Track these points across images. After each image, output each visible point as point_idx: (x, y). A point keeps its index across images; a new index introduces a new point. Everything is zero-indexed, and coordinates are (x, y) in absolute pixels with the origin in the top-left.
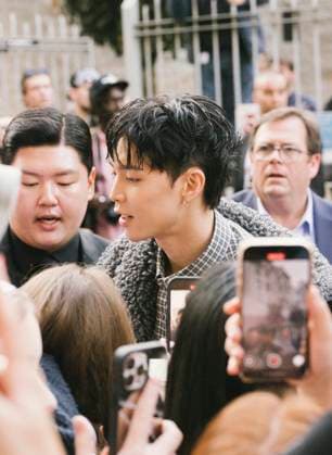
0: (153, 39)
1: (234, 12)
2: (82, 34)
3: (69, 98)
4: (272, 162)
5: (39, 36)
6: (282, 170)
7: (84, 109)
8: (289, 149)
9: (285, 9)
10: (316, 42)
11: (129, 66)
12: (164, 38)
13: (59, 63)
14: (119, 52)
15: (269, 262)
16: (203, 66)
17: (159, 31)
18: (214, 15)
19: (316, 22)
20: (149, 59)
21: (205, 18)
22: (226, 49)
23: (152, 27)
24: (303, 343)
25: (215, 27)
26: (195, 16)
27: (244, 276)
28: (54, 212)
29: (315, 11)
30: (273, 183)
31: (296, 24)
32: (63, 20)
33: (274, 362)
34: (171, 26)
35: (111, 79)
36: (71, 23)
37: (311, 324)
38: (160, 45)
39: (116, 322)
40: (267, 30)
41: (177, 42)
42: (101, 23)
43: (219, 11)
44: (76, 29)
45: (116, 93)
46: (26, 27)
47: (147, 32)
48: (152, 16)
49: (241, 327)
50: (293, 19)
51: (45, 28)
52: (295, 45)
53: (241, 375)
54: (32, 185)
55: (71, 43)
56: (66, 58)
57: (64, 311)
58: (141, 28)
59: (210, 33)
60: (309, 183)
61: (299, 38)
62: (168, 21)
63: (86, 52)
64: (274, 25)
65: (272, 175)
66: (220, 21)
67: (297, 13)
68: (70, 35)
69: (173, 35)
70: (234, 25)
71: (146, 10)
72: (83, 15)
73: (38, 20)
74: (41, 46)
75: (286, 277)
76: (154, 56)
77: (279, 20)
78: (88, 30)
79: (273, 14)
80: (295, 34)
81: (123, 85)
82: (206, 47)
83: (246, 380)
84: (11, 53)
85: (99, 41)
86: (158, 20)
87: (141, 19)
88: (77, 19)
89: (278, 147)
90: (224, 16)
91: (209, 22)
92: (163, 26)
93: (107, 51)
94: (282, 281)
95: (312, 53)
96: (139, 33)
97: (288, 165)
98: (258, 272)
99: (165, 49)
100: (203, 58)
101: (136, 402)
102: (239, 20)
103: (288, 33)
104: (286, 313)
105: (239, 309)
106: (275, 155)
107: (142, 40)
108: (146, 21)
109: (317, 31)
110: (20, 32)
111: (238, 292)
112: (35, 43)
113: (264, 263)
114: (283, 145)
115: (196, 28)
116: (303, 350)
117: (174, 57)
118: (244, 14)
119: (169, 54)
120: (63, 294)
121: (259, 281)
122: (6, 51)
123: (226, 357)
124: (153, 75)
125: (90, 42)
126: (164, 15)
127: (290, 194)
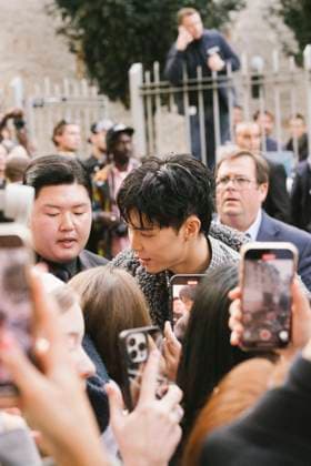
0: (153, 97)
1: (214, 76)
2: (99, 93)
3: (90, 141)
4: (228, 190)
5: (67, 95)
6: (236, 195)
7: (102, 151)
8: (242, 180)
9: (254, 74)
10: (277, 99)
11: (136, 117)
12: (162, 96)
13: (82, 115)
14: (127, 106)
15: (264, 261)
16: (191, 117)
17: (158, 91)
18: (200, 78)
19: (277, 83)
20: (150, 112)
21: (193, 80)
22: (208, 104)
23: (153, 88)
24: (288, 320)
25: (200, 87)
26: (185, 79)
27: (244, 272)
28: (72, 235)
29: (276, 75)
30: (230, 205)
31: (262, 85)
32: (85, 83)
33: (265, 335)
34: (167, 87)
35: (121, 127)
36: (91, 85)
37: (293, 308)
38: (158, 101)
39: (137, 308)
40: (239, 89)
41: (172, 100)
42: (114, 85)
43: (204, 75)
44: (95, 90)
45: (125, 137)
46: (57, 88)
47: (148, 92)
48: (152, 79)
49: (242, 309)
50: (259, 82)
51: (71, 88)
52: (261, 100)
53: (240, 345)
54: (54, 215)
55: (90, 100)
56: (87, 112)
57: (97, 300)
58: (144, 89)
59: (196, 92)
60: (260, 205)
61: (264, 96)
62: (164, 83)
63: (102, 106)
64: (245, 86)
65: (229, 199)
66: (204, 83)
67: (262, 77)
68: (90, 93)
69: (168, 94)
70: (215, 86)
71: (148, 74)
72: (100, 79)
73: (66, 82)
74: (68, 102)
75: (277, 272)
76: (154, 109)
77: (249, 82)
78: (104, 90)
79: (244, 78)
80: (261, 92)
81: (130, 132)
82: (193, 102)
83: (244, 349)
84: (45, 108)
85: (112, 99)
86: (157, 82)
87: (144, 81)
88: (95, 81)
89: (232, 178)
90: (207, 79)
91: (196, 84)
92: (161, 87)
93: (118, 107)
94: (274, 275)
95: (274, 106)
96: (143, 92)
97: (241, 192)
98: (255, 269)
99: (163, 104)
100: (191, 111)
101: (143, 370)
102: (219, 82)
103: (255, 92)
104: (276, 300)
105: (240, 296)
106: (230, 184)
107: (145, 97)
108: (148, 83)
109: (278, 91)
110: (52, 91)
111: (240, 284)
112: (64, 100)
113: (260, 261)
114: (236, 176)
115: (186, 88)
116: (287, 326)
117: (169, 110)
118: (223, 77)
119: (165, 108)
120: (96, 287)
121: (257, 276)
122: (41, 106)
123: (230, 331)
124: (154, 124)
125: (105, 99)
126: (162, 79)
127: (244, 213)
